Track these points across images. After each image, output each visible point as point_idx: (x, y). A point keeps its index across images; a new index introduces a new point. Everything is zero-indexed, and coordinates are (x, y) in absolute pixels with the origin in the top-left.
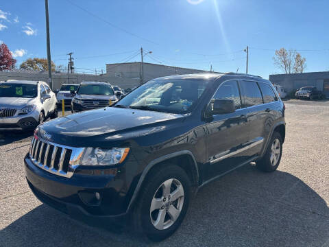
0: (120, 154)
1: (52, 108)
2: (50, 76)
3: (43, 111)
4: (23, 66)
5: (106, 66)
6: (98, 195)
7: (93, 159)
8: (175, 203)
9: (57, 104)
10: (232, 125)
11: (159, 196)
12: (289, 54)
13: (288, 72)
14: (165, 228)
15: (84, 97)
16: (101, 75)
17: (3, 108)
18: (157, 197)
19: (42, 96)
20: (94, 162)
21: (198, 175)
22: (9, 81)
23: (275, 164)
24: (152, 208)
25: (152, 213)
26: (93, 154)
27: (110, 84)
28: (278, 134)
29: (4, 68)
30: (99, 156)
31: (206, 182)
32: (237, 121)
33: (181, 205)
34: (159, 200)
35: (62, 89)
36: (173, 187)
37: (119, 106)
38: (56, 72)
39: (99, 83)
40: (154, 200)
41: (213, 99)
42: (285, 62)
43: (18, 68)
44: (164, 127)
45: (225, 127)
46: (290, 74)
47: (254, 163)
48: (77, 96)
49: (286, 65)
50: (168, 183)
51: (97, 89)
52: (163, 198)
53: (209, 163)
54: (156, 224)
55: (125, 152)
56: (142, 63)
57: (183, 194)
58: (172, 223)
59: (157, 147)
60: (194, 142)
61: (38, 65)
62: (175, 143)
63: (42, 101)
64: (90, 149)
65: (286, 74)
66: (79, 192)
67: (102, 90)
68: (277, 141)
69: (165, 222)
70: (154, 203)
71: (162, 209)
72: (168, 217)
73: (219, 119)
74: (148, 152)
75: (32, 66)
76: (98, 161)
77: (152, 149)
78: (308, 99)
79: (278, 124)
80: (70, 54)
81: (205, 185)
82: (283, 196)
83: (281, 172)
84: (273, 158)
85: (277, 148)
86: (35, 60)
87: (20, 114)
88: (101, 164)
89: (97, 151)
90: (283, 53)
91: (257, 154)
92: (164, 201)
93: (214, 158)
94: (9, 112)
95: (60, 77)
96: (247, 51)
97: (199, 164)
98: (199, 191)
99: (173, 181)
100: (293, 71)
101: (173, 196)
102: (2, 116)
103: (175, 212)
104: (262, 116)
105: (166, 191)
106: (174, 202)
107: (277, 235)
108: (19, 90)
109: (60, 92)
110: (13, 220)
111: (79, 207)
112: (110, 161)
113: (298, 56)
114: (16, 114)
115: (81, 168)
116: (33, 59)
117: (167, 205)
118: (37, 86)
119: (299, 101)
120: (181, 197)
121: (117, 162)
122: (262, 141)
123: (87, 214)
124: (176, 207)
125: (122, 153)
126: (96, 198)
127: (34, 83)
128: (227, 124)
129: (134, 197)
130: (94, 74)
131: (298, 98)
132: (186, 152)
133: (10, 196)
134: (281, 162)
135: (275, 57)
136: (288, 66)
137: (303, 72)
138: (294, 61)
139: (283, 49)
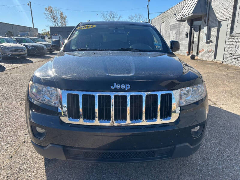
12: (55, 12)
42: (53, 17)
90: (50, 10)
111: (188, 144)
113: (62, 14)
135: (46, 13)
136: (56, 21)
137: (66, 26)
138: (60, 18)
139: (51, 7)
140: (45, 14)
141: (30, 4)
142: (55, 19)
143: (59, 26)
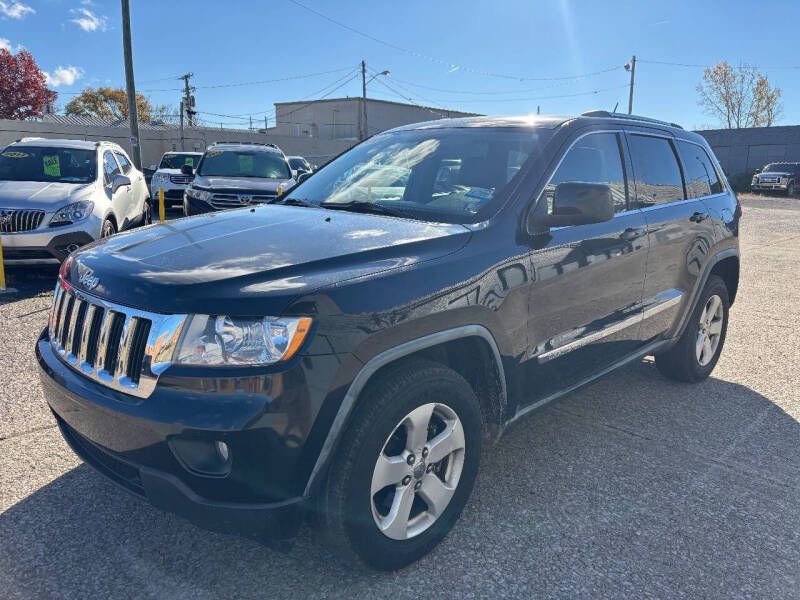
0: (285, 335)
1: (136, 212)
2: (135, 132)
3: (111, 217)
4: (72, 109)
5: (274, 107)
6: (223, 447)
7: (210, 347)
8: (440, 469)
9: (148, 200)
10: (592, 259)
11: (395, 450)
12: (739, 78)
13: (734, 125)
14: (411, 534)
15: (215, 182)
16: (262, 131)
17: (12, 208)
18: (390, 453)
19: (108, 178)
20: (213, 355)
21: (505, 393)
22: (26, 141)
23: (707, 360)
24: (377, 484)
25: (377, 495)
26: (210, 334)
27: (278, 150)
28: (720, 283)
29: (29, 113)
30: (227, 338)
31: (527, 410)
32: (606, 247)
33: (455, 472)
34: (395, 460)
35: (164, 165)
36: (437, 425)
37: (292, 203)
38: (155, 124)
39: (253, 147)
40: (382, 461)
41: (549, 186)
42: (727, 99)
43: (62, 113)
44: (411, 260)
45: (575, 265)
46: (739, 129)
47: (652, 358)
48: (198, 181)
49: (731, 107)
50: (421, 414)
51: (247, 164)
52: (407, 454)
53: (536, 358)
54: (386, 525)
55: (299, 330)
56: (364, 100)
57: (461, 443)
58: (432, 520)
59: (395, 313)
60: (497, 303)
61: (108, 107)
62: (444, 305)
63: (110, 193)
64: (201, 320)
65: (730, 130)
66: (170, 437)
67: (261, 164)
68: (717, 300)
69: (410, 518)
70: (384, 470)
71: (404, 483)
72: (420, 505)
73: (562, 240)
74: (368, 331)
75: (95, 109)
76: (225, 354)
77: (378, 321)
78: (783, 194)
79: (720, 256)
80: (186, 78)
81: (522, 417)
82: (732, 448)
83: (720, 383)
84: (703, 346)
85: (715, 319)
86: (102, 92)
87: (52, 225)
88: (232, 362)
89: (221, 325)
90: (723, 77)
91: (660, 337)
92: (409, 462)
93: (549, 348)
94: (27, 219)
95: (161, 136)
96: (631, 68)
97: (509, 361)
98: (507, 432)
99: (435, 409)
100: (745, 123)
101: (436, 449)
102: (8, 228)
103: (439, 493)
104: (672, 236)
105: (416, 437)
106: (436, 464)
107: (720, 558)
108: (51, 163)
109: (159, 171)
110: (16, 500)
111: (173, 480)
112: (259, 352)
113: (762, 83)
114: (44, 224)
115: (175, 371)
116: (96, 90)
117: (419, 475)
118: (95, 153)
119: (761, 198)
120: (456, 452)
121: (278, 356)
122: (677, 299)
123: (194, 497)
124: (442, 478)
125: (292, 333)
126: (217, 455)
127: (89, 145)
128: (580, 254)
129: (324, 455)
130: (246, 128)
131: (757, 192)
132: (472, 330)
133: (14, 434)
134: (722, 357)
135: (704, 84)
136: (736, 110)
137: (773, 125)
138: (752, 97)
139: (725, 65)
140: (699, 88)
141: (631, 65)
142: (731, 102)
143: (743, 125)
